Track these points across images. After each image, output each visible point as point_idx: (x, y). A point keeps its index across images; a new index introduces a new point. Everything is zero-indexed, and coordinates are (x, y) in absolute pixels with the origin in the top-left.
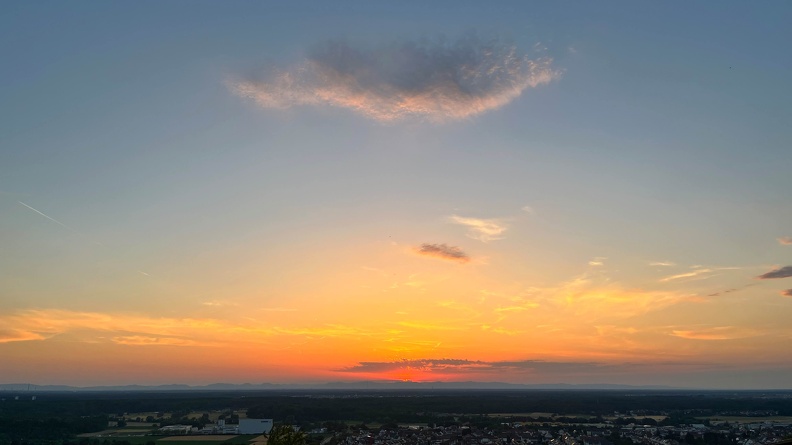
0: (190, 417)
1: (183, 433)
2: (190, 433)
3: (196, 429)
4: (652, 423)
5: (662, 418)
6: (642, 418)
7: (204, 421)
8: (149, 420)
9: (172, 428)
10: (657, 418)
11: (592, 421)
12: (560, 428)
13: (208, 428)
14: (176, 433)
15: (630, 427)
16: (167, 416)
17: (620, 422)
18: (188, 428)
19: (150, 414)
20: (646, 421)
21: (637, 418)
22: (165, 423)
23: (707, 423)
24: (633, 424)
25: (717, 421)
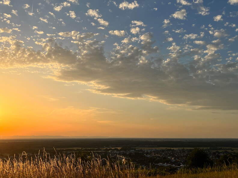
4: (117, 150)
5: (120, 148)
6: (114, 148)
11: (97, 150)
17: (107, 150)
20: (115, 150)
21: (112, 148)
23: (135, 150)
24: (111, 151)
25: (138, 149)
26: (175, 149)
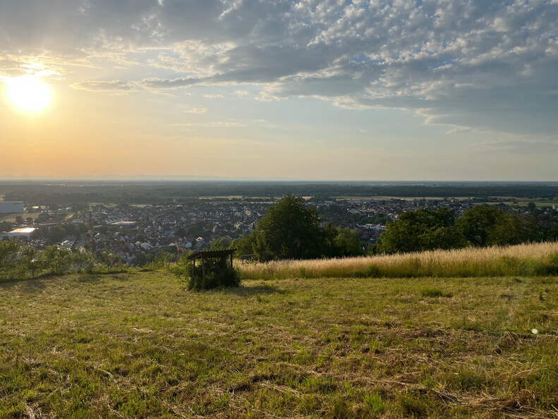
5: (310, 198)
10: (306, 198)
11: (267, 201)
12: (245, 205)
23: (334, 200)
25: (341, 199)
26: (408, 199)
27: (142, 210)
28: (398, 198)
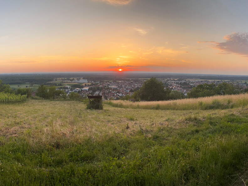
0: (70, 79)
1: (68, 82)
2: (69, 82)
3: (71, 81)
4: (175, 80)
7: (73, 80)
8: (62, 79)
9: (66, 81)
10: (176, 79)
13: (74, 81)
14: (66, 82)
15: (169, 81)
16: (66, 78)
18: (69, 81)
19: (62, 78)
20: (173, 80)
22: (64, 80)
27: (120, 83)
28: (206, 80)
